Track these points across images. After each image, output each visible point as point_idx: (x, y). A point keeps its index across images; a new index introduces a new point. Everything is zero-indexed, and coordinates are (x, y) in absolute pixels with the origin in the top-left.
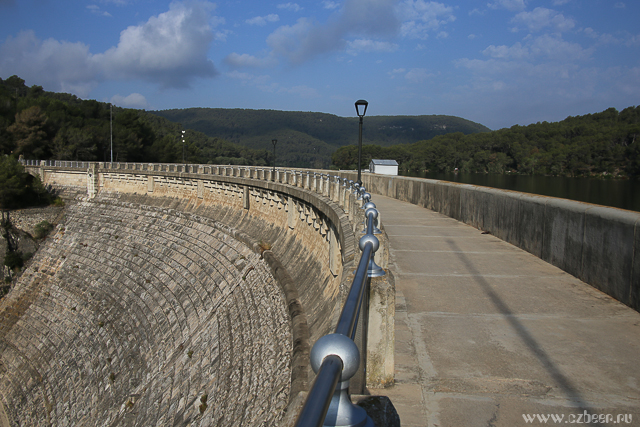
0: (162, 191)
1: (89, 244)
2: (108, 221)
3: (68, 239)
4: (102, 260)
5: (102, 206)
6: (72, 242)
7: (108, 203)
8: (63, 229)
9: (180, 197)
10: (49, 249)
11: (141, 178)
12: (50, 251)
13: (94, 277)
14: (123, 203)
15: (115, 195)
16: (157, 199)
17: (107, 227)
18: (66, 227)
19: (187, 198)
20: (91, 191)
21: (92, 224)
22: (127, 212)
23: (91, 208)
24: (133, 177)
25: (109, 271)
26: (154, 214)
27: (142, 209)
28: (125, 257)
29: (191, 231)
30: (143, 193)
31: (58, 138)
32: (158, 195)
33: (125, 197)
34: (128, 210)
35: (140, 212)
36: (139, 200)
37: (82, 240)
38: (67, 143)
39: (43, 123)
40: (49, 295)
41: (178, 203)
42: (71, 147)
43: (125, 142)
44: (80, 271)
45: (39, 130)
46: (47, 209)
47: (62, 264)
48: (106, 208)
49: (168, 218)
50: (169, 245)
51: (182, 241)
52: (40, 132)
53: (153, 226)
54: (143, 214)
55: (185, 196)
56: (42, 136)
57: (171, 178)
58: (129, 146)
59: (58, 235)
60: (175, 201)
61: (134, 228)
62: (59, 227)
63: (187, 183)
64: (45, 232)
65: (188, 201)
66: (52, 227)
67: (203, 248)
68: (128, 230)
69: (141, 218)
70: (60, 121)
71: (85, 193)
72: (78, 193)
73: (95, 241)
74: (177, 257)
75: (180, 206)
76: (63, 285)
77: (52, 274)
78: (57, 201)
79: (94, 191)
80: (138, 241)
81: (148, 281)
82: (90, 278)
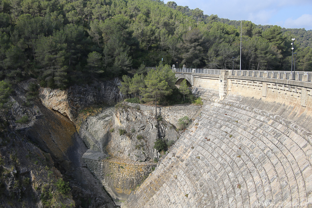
0: (274, 97)
1: (211, 140)
2: (228, 121)
3: (199, 133)
4: (216, 155)
5: (227, 107)
6: (200, 136)
7: (232, 105)
8: (197, 124)
9: (286, 104)
10: (185, 139)
11: (257, 84)
12: (186, 141)
13: (207, 169)
14: (242, 106)
15: (238, 98)
16: (268, 105)
17: (227, 126)
18: (200, 123)
19: (292, 105)
20: (221, 94)
21: (216, 122)
22: (243, 114)
23: (219, 108)
24: (252, 83)
25: (218, 166)
26: (262, 119)
27: (255, 113)
28: (232, 156)
29: (287, 142)
30: (258, 98)
31: (211, 52)
32: (269, 100)
33: (245, 100)
34: (244, 112)
35: (253, 115)
36: (254, 104)
37: (207, 135)
38: (217, 56)
39: (200, 40)
40: (176, 178)
41: (284, 110)
42: (219, 58)
43: (266, 53)
44: (200, 162)
45: (198, 45)
46: (189, 107)
47: (191, 153)
48: (229, 109)
49: (273, 123)
50: (265, 152)
51: (276, 150)
52: (198, 47)
53: (259, 130)
54: (255, 117)
55: (291, 103)
56: (199, 50)
57: (280, 84)
58: (269, 56)
59: (193, 129)
60: (282, 107)
61: (245, 129)
62: (195, 122)
63: (293, 90)
64: (185, 125)
65: (293, 108)
66: (191, 121)
67: (291, 163)
68: (240, 130)
69: (252, 121)
70: (216, 38)
71: (217, 95)
72: (213, 95)
73: (216, 137)
74: (268, 167)
75: (285, 113)
76: (187, 172)
77: (182, 161)
78: (197, 101)
79: (223, 94)
80: (245, 142)
81: (239, 186)
82: (204, 169)
